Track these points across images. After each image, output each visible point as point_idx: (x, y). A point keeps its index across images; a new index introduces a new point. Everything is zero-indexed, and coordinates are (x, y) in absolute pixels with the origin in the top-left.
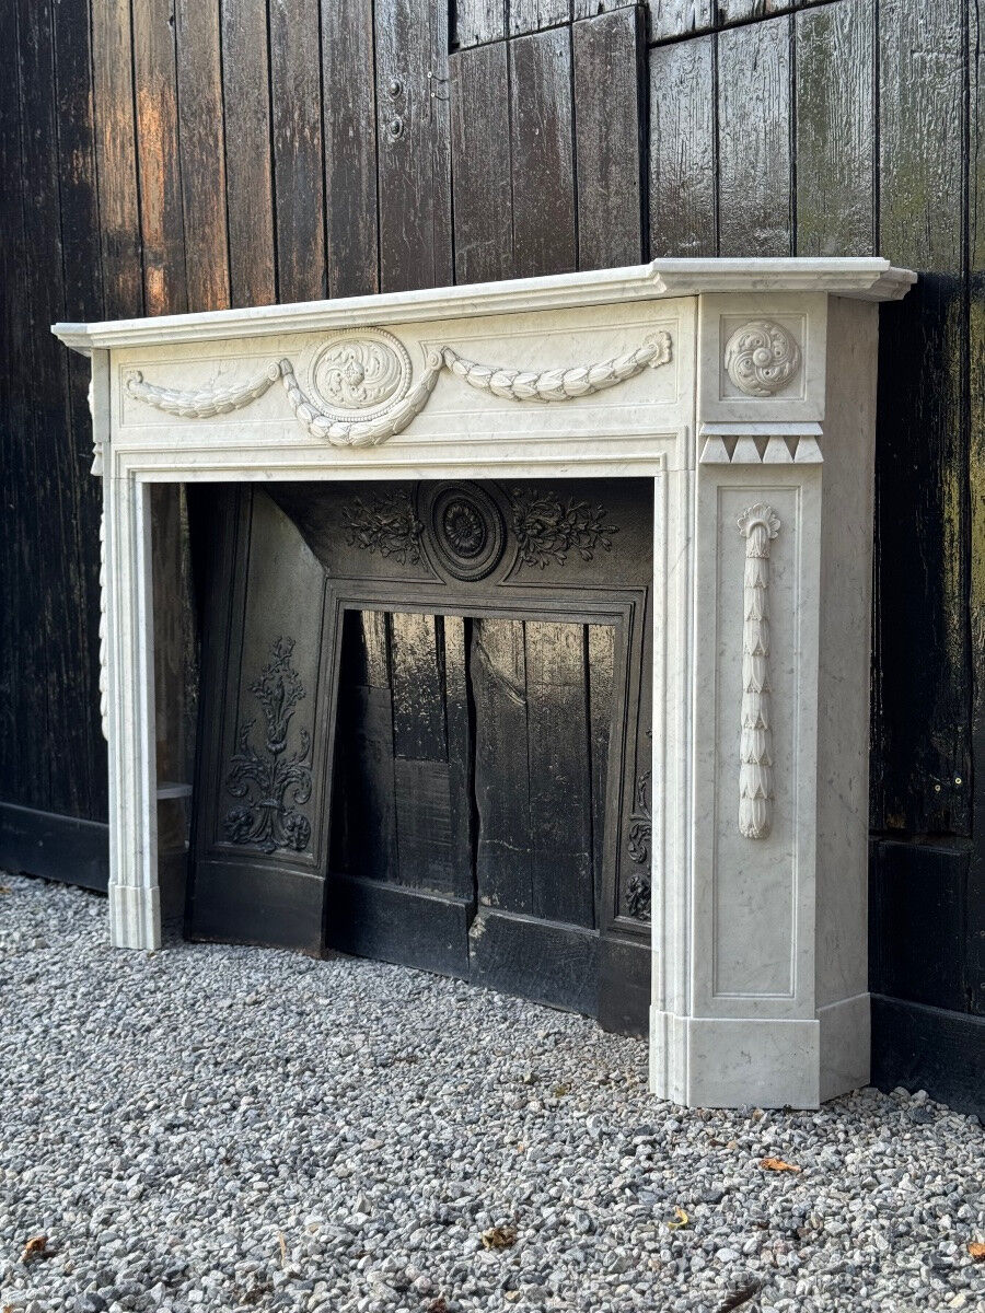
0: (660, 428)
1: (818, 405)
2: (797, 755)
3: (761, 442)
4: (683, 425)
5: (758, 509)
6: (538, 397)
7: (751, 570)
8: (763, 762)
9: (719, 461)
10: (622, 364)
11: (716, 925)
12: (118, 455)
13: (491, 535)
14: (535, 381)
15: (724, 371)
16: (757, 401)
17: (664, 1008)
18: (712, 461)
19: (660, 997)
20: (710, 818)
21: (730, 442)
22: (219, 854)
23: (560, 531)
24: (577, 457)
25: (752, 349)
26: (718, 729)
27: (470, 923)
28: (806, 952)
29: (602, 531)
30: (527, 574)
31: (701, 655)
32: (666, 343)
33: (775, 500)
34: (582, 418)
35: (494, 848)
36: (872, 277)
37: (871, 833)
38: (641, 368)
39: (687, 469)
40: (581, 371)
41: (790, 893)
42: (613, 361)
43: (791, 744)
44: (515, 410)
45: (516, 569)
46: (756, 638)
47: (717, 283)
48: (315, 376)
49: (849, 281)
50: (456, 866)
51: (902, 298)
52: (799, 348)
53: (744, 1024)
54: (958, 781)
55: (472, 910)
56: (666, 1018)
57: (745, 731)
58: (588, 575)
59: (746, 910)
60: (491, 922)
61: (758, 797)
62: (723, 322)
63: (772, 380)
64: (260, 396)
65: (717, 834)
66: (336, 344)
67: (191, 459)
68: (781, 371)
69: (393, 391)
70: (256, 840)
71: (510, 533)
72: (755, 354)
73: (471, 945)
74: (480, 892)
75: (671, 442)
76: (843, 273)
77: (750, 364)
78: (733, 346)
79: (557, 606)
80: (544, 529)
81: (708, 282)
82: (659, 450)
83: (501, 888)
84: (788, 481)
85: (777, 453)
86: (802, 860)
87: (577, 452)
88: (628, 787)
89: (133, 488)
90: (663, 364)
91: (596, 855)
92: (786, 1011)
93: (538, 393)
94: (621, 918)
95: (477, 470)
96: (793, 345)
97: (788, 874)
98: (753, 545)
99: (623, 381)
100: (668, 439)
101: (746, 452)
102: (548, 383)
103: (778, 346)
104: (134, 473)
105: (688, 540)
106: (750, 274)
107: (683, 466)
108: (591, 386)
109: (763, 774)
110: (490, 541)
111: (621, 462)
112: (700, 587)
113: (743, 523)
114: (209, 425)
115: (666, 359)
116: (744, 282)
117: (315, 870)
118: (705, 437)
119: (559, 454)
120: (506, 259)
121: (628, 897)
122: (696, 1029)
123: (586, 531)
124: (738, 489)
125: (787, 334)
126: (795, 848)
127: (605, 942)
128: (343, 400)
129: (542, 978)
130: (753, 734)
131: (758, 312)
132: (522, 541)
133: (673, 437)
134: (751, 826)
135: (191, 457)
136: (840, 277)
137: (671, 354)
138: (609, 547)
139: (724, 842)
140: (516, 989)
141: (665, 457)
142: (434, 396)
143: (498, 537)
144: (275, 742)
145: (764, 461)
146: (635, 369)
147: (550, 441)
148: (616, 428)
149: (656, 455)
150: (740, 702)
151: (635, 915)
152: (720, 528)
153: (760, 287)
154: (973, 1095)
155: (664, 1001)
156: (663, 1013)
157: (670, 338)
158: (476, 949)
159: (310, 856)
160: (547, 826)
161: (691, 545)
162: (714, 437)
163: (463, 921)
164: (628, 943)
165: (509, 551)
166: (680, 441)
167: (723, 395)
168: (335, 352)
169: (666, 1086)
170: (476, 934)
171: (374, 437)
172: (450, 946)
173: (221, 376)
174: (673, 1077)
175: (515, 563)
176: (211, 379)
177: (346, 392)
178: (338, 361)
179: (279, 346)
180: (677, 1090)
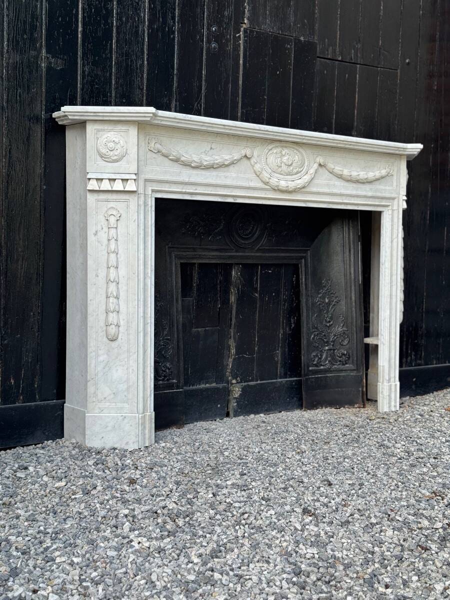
10: (384, 173)
12: (145, 181)
35: (239, 358)
42: (380, 172)
48: (266, 159)
60: (244, 388)
75: (393, 200)
83: (241, 374)
94: (310, 368)
107: (397, 209)
127: (306, 379)
128: (282, 171)
135: (194, 187)
146: (386, 176)
151: (316, 366)
158: (237, 402)
159: (174, 381)
163: (227, 393)
165: (261, 236)
166: (397, 200)
168: (279, 150)
169: (390, 407)
170: (237, 396)
171: (299, 188)
172: (219, 406)
173: (212, 150)
174: (393, 403)
175: (264, 241)
176: (206, 151)
177: (284, 168)
178: (280, 154)
179: (247, 142)
180: (395, 406)
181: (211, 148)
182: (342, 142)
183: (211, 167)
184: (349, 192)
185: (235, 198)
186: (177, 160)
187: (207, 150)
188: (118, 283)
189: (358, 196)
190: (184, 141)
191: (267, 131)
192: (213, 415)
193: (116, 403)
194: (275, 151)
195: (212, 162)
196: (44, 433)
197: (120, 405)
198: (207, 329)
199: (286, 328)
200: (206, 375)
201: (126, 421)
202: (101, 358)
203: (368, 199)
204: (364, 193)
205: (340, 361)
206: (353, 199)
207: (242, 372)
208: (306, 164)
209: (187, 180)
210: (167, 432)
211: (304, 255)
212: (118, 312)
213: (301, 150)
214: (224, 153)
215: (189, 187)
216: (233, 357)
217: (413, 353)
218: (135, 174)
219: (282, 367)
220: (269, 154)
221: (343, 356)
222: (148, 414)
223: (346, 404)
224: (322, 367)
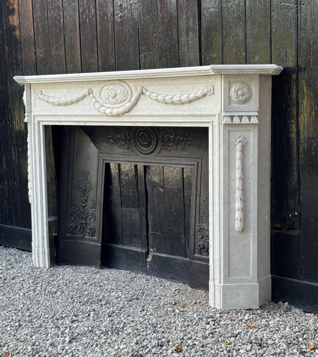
0: (211, 113)
1: (257, 107)
2: (252, 208)
3: (241, 117)
4: (218, 112)
5: (240, 136)
6: (173, 103)
7: (238, 154)
8: (242, 210)
9: (229, 123)
10: (199, 94)
11: (229, 257)
12: (34, 116)
13: (153, 141)
14: (172, 98)
15: (230, 97)
16: (240, 106)
17: (214, 282)
18: (227, 123)
19: (212, 278)
20: (227, 226)
21: (232, 117)
22: (67, 238)
23: (175, 140)
24: (185, 121)
25: (238, 91)
26: (229, 200)
27: (147, 256)
28: (255, 264)
29: (188, 140)
30: (164, 153)
31: (224, 179)
32: (212, 88)
33: (245, 134)
34: (186, 109)
35: (154, 234)
36: (272, 70)
37: (271, 228)
38: (205, 95)
39: (219, 125)
40: (186, 96)
41: (250, 247)
42: (196, 93)
43: (250, 205)
44: (165, 106)
45: (161, 151)
46: (240, 174)
47: (228, 72)
48: (100, 94)
49: (266, 71)
50: (142, 240)
51: (279, 74)
52: (251, 90)
53: (237, 286)
54: (296, 213)
55: (147, 253)
56: (214, 284)
57: (237, 201)
58: (184, 153)
59: (238, 252)
60: (154, 257)
61: (241, 220)
62: (229, 82)
63: (244, 99)
64: (82, 100)
65: (229, 231)
66: (107, 85)
67: (59, 118)
68: (246, 97)
69: (126, 99)
70: (79, 233)
71: (159, 140)
72: (239, 92)
73: (147, 264)
74: (150, 247)
75: (214, 117)
76: (264, 69)
77: (237, 95)
78: (232, 89)
79: (174, 162)
80: (170, 139)
81: (226, 72)
82: (210, 119)
83: (157, 246)
84: (248, 128)
85: (245, 120)
86: (253, 238)
87: (185, 119)
88: (197, 216)
89: (39, 127)
90: (211, 94)
91: (186, 236)
92: (249, 281)
93: (173, 102)
94: (196, 255)
95: (153, 124)
96: (249, 90)
97: (249, 242)
98: (239, 147)
99: (199, 99)
100: (213, 116)
101: (236, 120)
102: (176, 99)
103: (245, 90)
104: (39, 122)
105: (220, 146)
106: (238, 69)
107: (218, 125)
108: (189, 100)
109: (242, 213)
110: (153, 142)
111: (198, 122)
112: (224, 160)
113: (236, 141)
114: (65, 108)
115: (212, 93)
116: (236, 72)
117: (98, 242)
118: (224, 116)
119: (179, 120)
120: (157, 58)
121: (198, 249)
122: (223, 287)
123: (183, 140)
124: (234, 131)
125: (247, 85)
126: (251, 234)
127: (191, 262)
128: (109, 102)
129: (170, 273)
130: (239, 202)
131: (240, 80)
132: (163, 143)
133: (214, 116)
134: (239, 228)
135: (59, 117)
136: (263, 70)
137: (214, 91)
138: (190, 145)
139: (231, 233)
140: (162, 276)
141: (212, 121)
142: (139, 101)
143: (155, 142)
144: (84, 203)
145: (242, 123)
146: (203, 95)
147: (176, 116)
148: (197, 113)
149: (209, 121)
150: (235, 193)
151: (200, 254)
152: (229, 142)
153: (240, 73)
154: (302, 303)
155: (214, 279)
156: (213, 283)
157: (213, 87)
158: (149, 265)
159: (96, 238)
160: (171, 228)
161: (220, 147)
162: (227, 116)
163: (145, 256)
164: (198, 262)
165: (158, 146)
166: (217, 117)
167: (229, 104)
168: (107, 87)
170: (149, 260)
172: (140, 264)
177: (111, 99)
178: (108, 90)
179: (88, 85)
181: (68, 92)
187: (66, 93)
192: (137, 269)
194: (104, 88)
198: (131, 209)
200: (134, 240)
208: (129, 94)
214: (76, 94)
216: (150, 232)
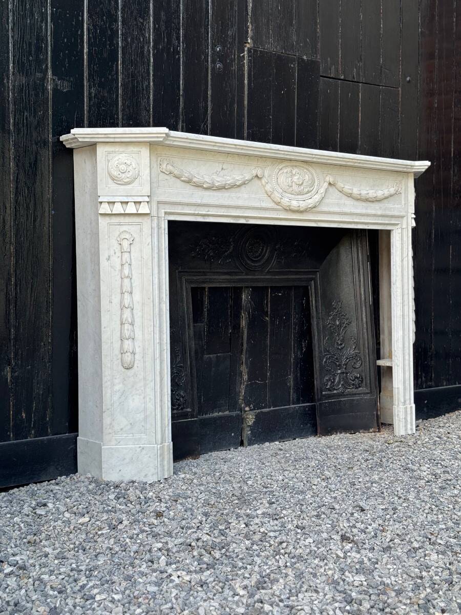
4: (406, 214)
12: (158, 203)
30: (277, 267)
35: (252, 385)
44: (356, 203)
45: (273, 265)
60: (257, 416)
66: (288, 166)
73: (248, 429)
75: (402, 219)
82: (399, 221)
90: (400, 193)
95: (339, 224)
107: (406, 227)
108: (384, 197)
117: (192, 415)
127: (320, 404)
137: (401, 190)
141: (401, 224)
146: (395, 194)
151: (329, 390)
158: (251, 430)
159: (188, 410)
163: (241, 421)
164: (327, 401)
166: (405, 219)
168: (289, 169)
169: (406, 430)
170: (250, 423)
171: (310, 208)
172: (233, 434)
173: (223, 171)
174: (409, 426)
175: (274, 262)
176: (217, 171)
177: (295, 188)
178: (290, 174)
179: (258, 162)
180: (412, 429)
181: (222, 169)
182: (351, 160)
183: (222, 188)
184: (358, 211)
185: (247, 219)
186: (189, 182)
187: (219, 171)
188: (133, 309)
189: (368, 215)
190: (196, 162)
191: (278, 150)
192: (227, 444)
193: (133, 434)
194: (285, 171)
195: (224, 183)
196: (57, 469)
197: (137, 436)
198: (219, 355)
199: (297, 352)
200: (219, 402)
201: (144, 452)
202: (117, 388)
203: (377, 218)
204: (373, 212)
205: (353, 385)
206: (363, 218)
207: (255, 400)
208: (316, 184)
209: (199, 201)
210: (183, 463)
211: (314, 276)
212: (133, 339)
213: (310, 169)
214: (236, 174)
215: (202, 208)
216: (245, 383)
217: (424, 375)
218: (148, 196)
219: (294, 392)
220: (279, 173)
221: (356, 379)
222: (166, 444)
223: (361, 429)
224: (335, 392)
